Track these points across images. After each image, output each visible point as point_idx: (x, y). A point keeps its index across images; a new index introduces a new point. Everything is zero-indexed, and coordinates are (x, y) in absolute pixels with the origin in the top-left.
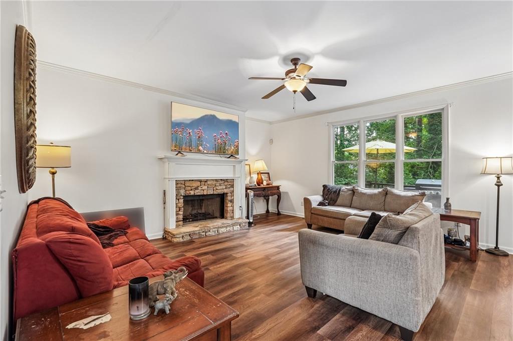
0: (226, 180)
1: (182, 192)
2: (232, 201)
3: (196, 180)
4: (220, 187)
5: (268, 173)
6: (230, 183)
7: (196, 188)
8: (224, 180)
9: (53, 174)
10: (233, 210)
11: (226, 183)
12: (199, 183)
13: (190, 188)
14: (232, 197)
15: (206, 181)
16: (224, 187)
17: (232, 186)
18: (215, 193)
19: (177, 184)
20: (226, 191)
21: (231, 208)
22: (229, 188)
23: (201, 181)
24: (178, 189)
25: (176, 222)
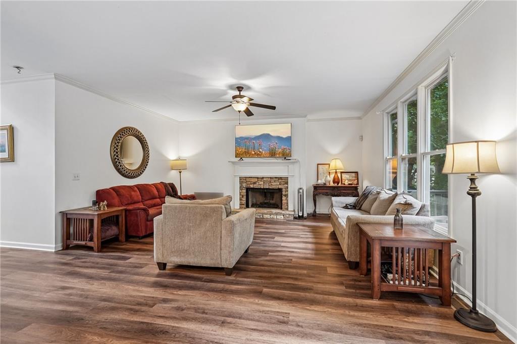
0: (281, 178)
1: (244, 185)
2: (286, 196)
3: (254, 177)
4: (275, 184)
5: (357, 173)
6: (285, 180)
7: (255, 183)
8: (278, 178)
9: (180, 172)
10: (287, 203)
11: (280, 180)
12: (256, 180)
13: (250, 183)
14: (287, 193)
15: (263, 178)
16: (278, 184)
17: (287, 183)
18: (270, 187)
19: (240, 179)
20: (280, 187)
21: (285, 201)
22: (284, 184)
23: (258, 178)
24: (241, 183)
25: (240, 205)
